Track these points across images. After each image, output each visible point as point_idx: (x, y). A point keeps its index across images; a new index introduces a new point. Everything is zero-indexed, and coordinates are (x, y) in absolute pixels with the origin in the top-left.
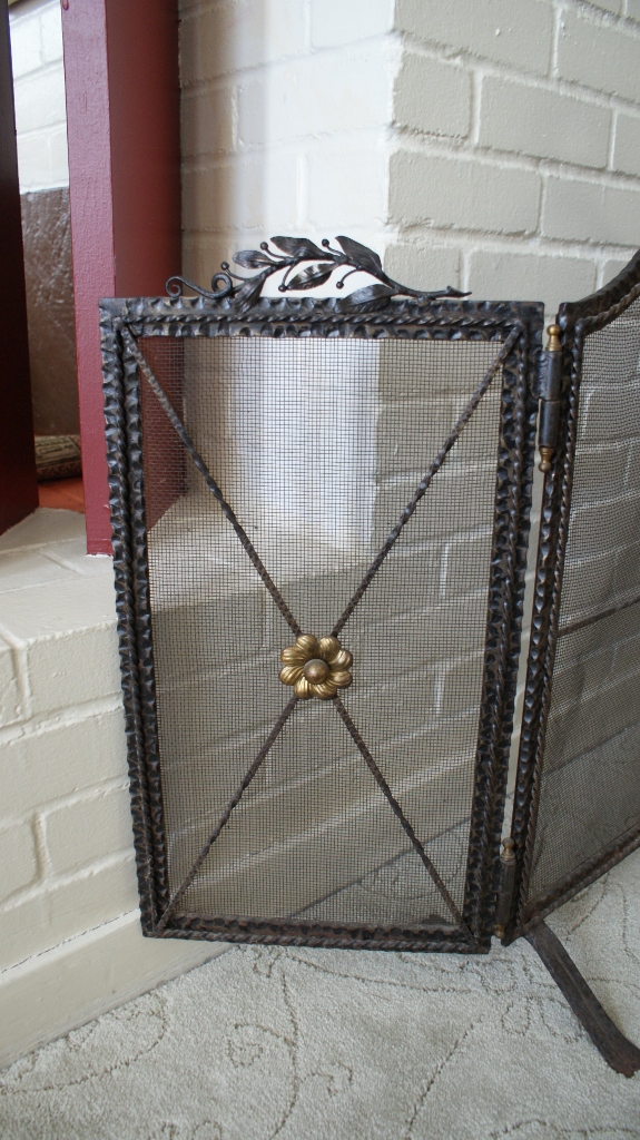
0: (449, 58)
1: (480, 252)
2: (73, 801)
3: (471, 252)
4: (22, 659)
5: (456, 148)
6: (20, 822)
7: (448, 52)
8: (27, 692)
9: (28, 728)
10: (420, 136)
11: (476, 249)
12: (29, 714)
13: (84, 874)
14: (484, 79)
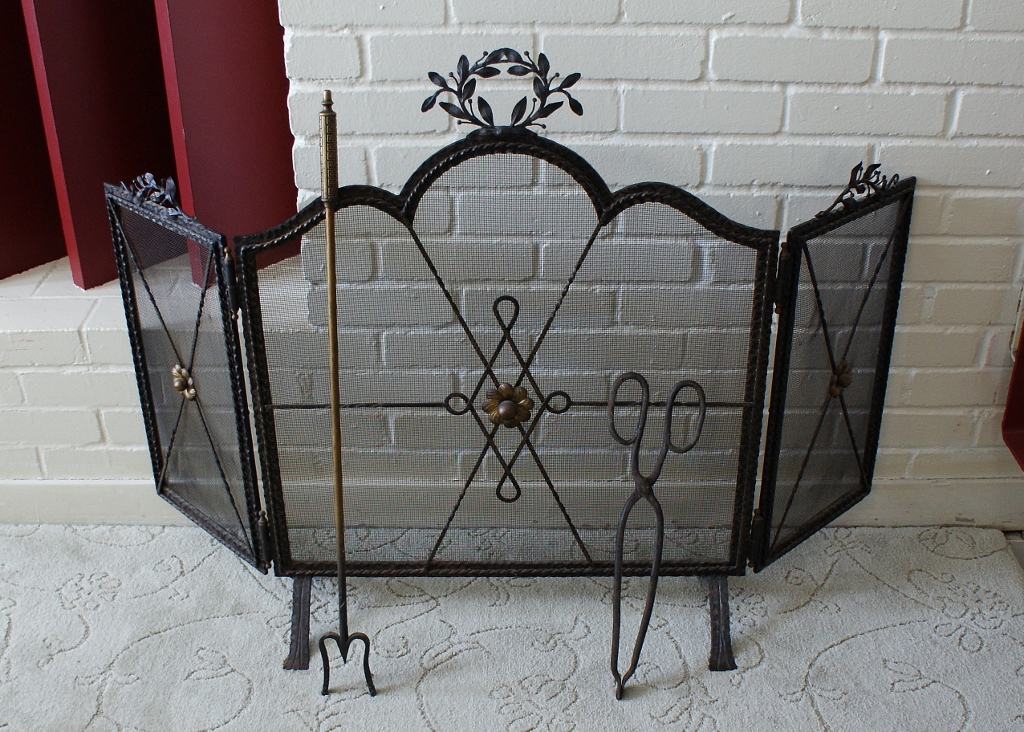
0: (337, 31)
1: (385, 148)
2: (117, 410)
3: (376, 147)
4: (85, 336)
5: (353, 85)
6: (90, 411)
7: (334, 28)
8: (88, 352)
9: (91, 368)
10: (316, 82)
11: (381, 146)
12: (90, 362)
13: (128, 449)
14: (372, 39)
